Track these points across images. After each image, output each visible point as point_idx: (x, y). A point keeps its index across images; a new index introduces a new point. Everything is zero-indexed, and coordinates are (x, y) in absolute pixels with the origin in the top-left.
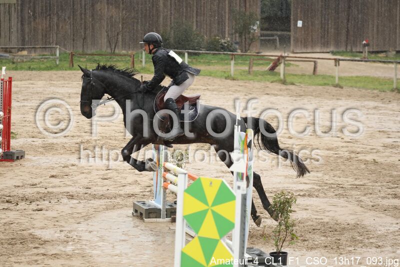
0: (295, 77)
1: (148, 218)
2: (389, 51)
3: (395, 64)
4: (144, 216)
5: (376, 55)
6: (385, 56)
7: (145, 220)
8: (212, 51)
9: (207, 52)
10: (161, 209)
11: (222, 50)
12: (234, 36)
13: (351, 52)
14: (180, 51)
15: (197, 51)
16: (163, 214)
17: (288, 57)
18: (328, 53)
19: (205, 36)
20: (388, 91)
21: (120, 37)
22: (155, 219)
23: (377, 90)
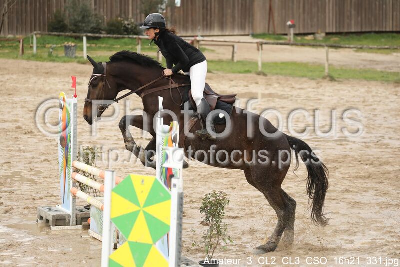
1: (56, 226)
2: (318, 33)
3: (326, 48)
4: (51, 223)
5: (303, 37)
6: (313, 38)
7: (52, 227)
8: (114, 34)
9: (109, 35)
10: (71, 215)
11: (126, 33)
12: (139, 16)
13: (274, 34)
14: (78, 34)
15: (97, 35)
16: (73, 220)
17: (203, 40)
18: (248, 35)
19: (105, 16)
20: (318, 79)
21: (6, 18)
22: (64, 226)
23: (307, 77)
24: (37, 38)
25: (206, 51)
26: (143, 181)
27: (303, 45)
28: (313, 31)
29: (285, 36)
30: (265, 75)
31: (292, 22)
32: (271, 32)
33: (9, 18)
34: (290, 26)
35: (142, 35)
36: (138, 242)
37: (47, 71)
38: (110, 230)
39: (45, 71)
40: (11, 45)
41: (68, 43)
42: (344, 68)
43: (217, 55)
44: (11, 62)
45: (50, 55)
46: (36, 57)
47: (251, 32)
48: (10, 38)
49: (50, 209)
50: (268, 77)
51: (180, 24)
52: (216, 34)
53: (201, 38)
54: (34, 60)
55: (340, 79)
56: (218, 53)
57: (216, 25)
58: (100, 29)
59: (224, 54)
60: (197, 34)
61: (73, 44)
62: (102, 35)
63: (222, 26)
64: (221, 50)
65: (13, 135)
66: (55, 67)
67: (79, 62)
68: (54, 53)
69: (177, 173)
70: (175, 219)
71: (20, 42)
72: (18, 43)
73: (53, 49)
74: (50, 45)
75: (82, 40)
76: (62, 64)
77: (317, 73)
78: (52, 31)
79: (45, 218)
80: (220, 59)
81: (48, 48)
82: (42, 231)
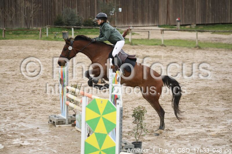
0: (138, 41)
1: (58, 125)
2: (192, 24)
3: (196, 32)
4: (55, 123)
5: (185, 26)
6: (190, 27)
7: (56, 125)
8: (88, 26)
9: (85, 27)
10: (66, 119)
11: (94, 26)
13: (170, 25)
14: (69, 27)
15: (79, 27)
16: (67, 122)
17: (133, 29)
18: (156, 26)
19: (83, 18)
20: (193, 48)
21: (32, 19)
22: (62, 125)
23: (186, 47)
24: (48, 29)
25: (135, 34)
26: (102, 102)
27: (184, 31)
28: (190, 24)
29: (175, 26)
30: (165, 46)
31: (178, 19)
32: (168, 24)
33: (34, 19)
34: (178, 21)
36: (100, 133)
37: (53, 46)
38: (85, 127)
39: (52, 45)
40: (35, 32)
41: (64, 31)
42: (206, 42)
43: (140, 36)
44: (35, 41)
45: (55, 37)
46: (47, 39)
47: (158, 24)
48: (34, 29)
49: (55, 116)
50: (167, 47)
51: (121, 21)
52: (140, 26)
53: (132, 28)
55: (204, 48)
56: (141, 36)
57: (140, 21)
58: (81, 24)
59: (144, 36)
60: (130, 26)
61: (67, 32)
62: (81, 27)
63: (143, 22)
64: (143, 34)
66: (58, 43)
68: (57, 37)
69: (119, 97)
70: (118, 121)
71: (39, 31)
72: (38, 32)
73: (56, 34)
75: (71, 30)
76: (61, 42)
77: (192, 45)
78: (56, 25)
79: (52, 121)
80: (142, 39)
81: (54, 34)
82: (51, 127)
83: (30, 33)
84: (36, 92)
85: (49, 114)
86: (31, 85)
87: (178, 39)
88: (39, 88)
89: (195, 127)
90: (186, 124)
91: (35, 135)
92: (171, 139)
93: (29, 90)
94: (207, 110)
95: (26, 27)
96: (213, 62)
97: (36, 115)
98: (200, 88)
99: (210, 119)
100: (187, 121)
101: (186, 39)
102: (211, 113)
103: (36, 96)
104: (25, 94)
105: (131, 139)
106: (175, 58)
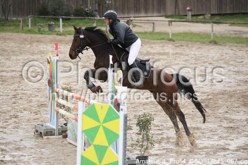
1: (46, 136)
2: (206, 14)
3: (212, 24)
4: (43, 134)
5: (197, 17)
6: (203, 18)
7: (44, 137)
8: (79, 16)
9: (76, 17)
10: (55, 129)
11: (86, 16)
12: (94, 5)
13: (179, 15)
14: (56, 17)
15: (69, 17)
16: (56, 132)
17: (135, 20)
18: (162, 16)
19: (73, 6)
20: (207, 43)
21: (11, 8)
22: (51, 136)
23: (199, 42)
24: (31, 20)
25: (136, 27)
26: (102, 107)
27: (197, 22)
28: (203, 13)
29: (186, 17)
30: (174, 41)
31: (189, 8)
32: (176, 14)
33: (13, 7)
34: (189, 10)
35: (96, 17)
36: (99, 145)
39: (36, 40)
40: (14, 24)
41: (50, 22)
42: (223, 36)
44: (15, 35)
45: (39, 30)
46: (30, 31)
47: (164, 14)
48: (14, 20)
49: (42, 126)
50: (175, 42)
51: (120, 10)
52: (142, 16)
53: (133, 18)
54: (29, 33)
55: (221, 43)
56: (144, 28)
57: (142, 10)
58: (70, 14)
59: (148, 28)
60: (130, 16)
61: (54, 23)
62: (71, 18)
63: (146, 11)
64: (146, 26)
65: (17, 80)
66: (43, 37)
67: (57, 34)
68: (42, 29)
70: (122, 130)
71: (20, 22)
72: (19, 23)
73: (41, 26)
74: (39, 24)
75: (59, 20)
76: (47, 36)
77: (206, 39)
78: (40, 15)
79: (39, 131)
80: (145, 32)
81: (38, 26)
82: (37, 139)
83: (8, 24)
84: (19, 97)
85: (34, 123)
86: (12, 88)
87: (189, 32)
88: (20, 92)
89: (211, 138)
90: (201, 135)
91: (18, 149)
92: (183, 154)
93: (9, 94)
94: (225, 118)
95: (4, 18)
96: (232, 61)
97: (19, 125)
98: (217, 92)
99: (230, 129)
100: (202, 131)
101: (198, 33)
102: (231, 122)
103: (18, 101)
104: (4, 99)
105: (135, 153)
106: (186, 55)
